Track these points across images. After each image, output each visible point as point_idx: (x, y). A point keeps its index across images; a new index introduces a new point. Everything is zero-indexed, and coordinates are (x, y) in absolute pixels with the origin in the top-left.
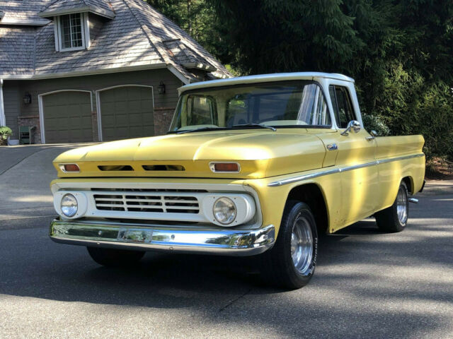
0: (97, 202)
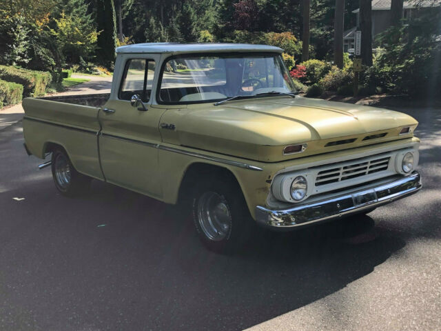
0: (318, 179)
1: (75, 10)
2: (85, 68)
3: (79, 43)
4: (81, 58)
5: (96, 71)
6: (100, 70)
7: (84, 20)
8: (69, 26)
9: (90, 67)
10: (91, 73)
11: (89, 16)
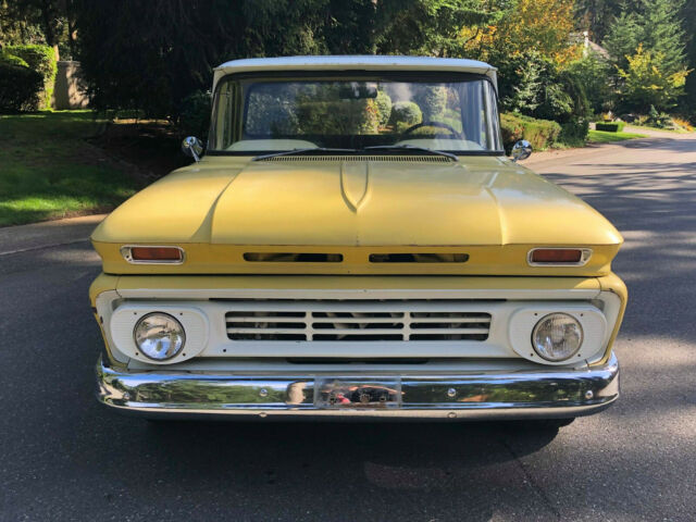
0: (229, 325)
1: (659, 44)
2: (656, 120)
3: (655, 87)
4: (653, 108)
5: (670, 124)
6: (677, 123)
7: (671, 56)
8: (645, 65)
9: (662, 120)
10: (662, 127)
11: (680, 51)
